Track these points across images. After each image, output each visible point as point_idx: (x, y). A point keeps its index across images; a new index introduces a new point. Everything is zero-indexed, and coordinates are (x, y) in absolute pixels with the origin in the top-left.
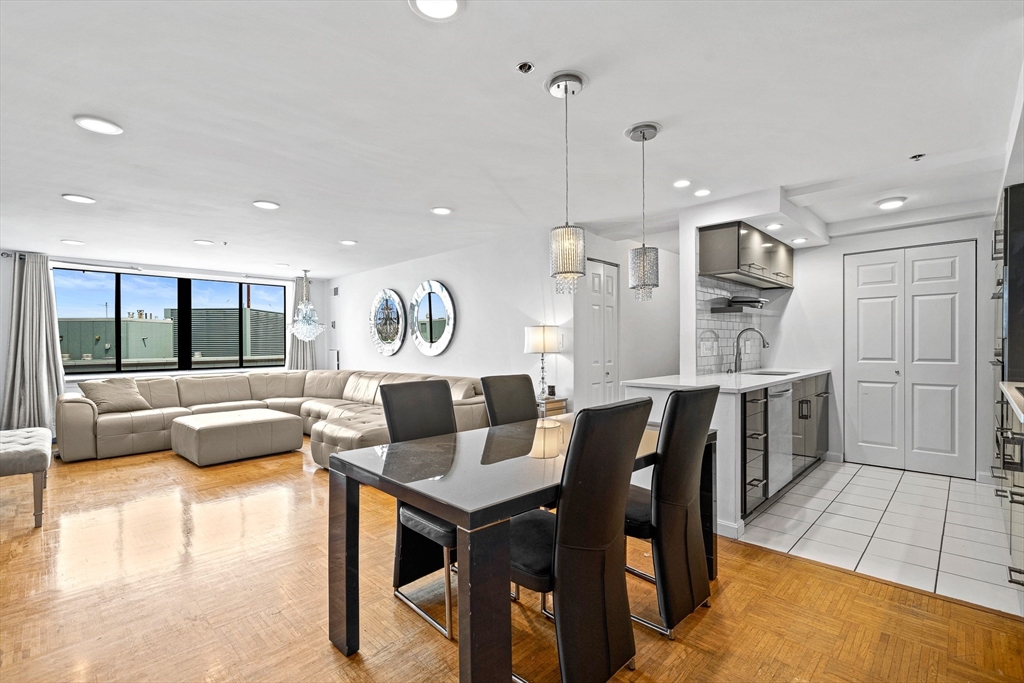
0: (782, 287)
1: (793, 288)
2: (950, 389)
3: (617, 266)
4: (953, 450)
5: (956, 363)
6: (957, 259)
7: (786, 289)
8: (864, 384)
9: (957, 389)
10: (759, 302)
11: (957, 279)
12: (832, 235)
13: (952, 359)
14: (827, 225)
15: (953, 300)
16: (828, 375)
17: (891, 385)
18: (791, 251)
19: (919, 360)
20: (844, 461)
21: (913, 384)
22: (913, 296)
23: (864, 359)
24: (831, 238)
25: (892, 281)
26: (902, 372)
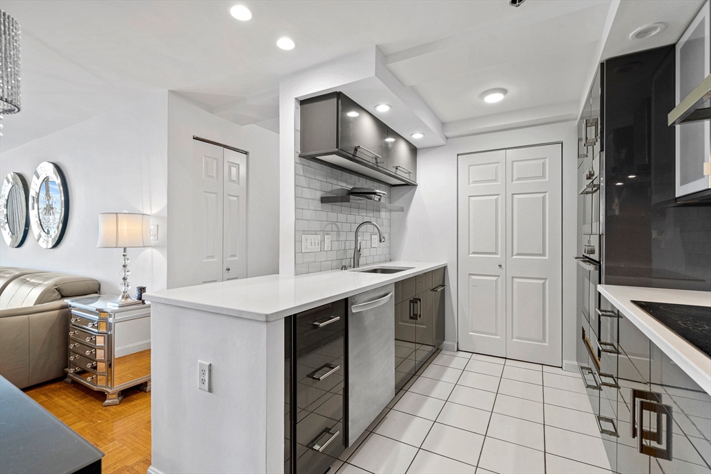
0: (407, 184)
1: (416, 185)
2: (542, 281)
3: (246, 153)
4: (544, 340)
5: (547, 258)
6: (547, 159)
7: (410, 185)
8: (474, 277)
9: (547, 281)
10: (375, 193)
11: (547, 179)
12: (448, 134)
13: (543, 254)
14: (443, 125)
15: (544, 198)
16: (445, 268)
17: (495, 278)
18: (414, 150)
19: (518, 254)
20: (458, 350)
21: (512, 277)
22: (513, 194)
23: (474, 253)
24: (447, 138)
25: (495, 180)
26: (503, 266)
